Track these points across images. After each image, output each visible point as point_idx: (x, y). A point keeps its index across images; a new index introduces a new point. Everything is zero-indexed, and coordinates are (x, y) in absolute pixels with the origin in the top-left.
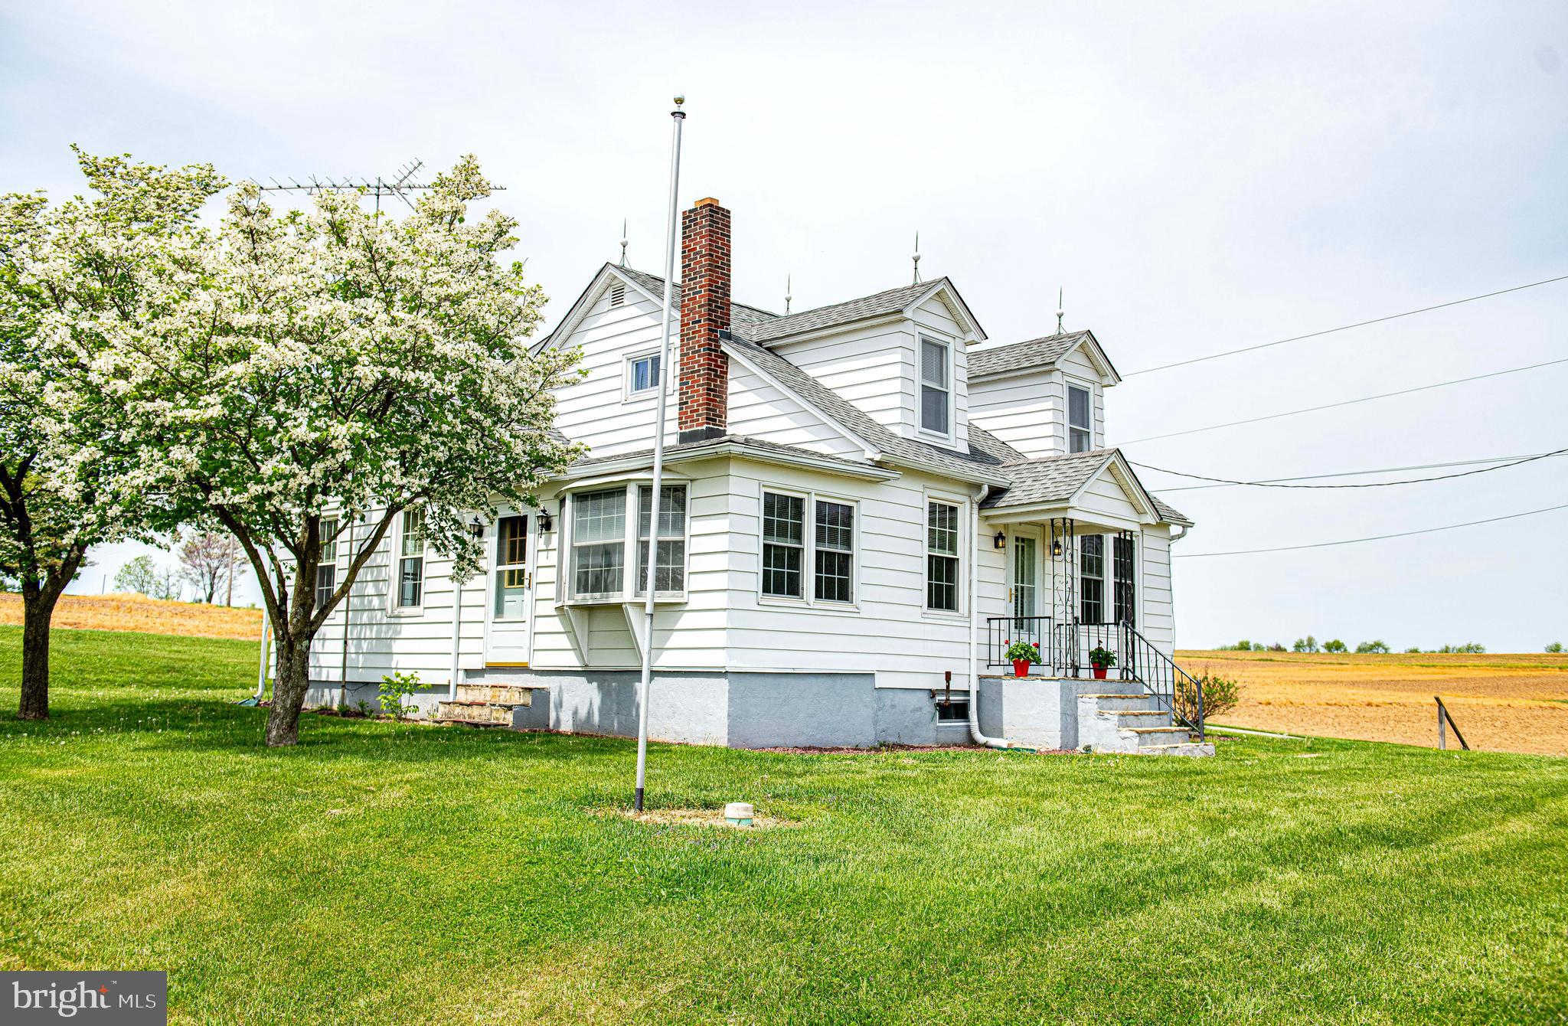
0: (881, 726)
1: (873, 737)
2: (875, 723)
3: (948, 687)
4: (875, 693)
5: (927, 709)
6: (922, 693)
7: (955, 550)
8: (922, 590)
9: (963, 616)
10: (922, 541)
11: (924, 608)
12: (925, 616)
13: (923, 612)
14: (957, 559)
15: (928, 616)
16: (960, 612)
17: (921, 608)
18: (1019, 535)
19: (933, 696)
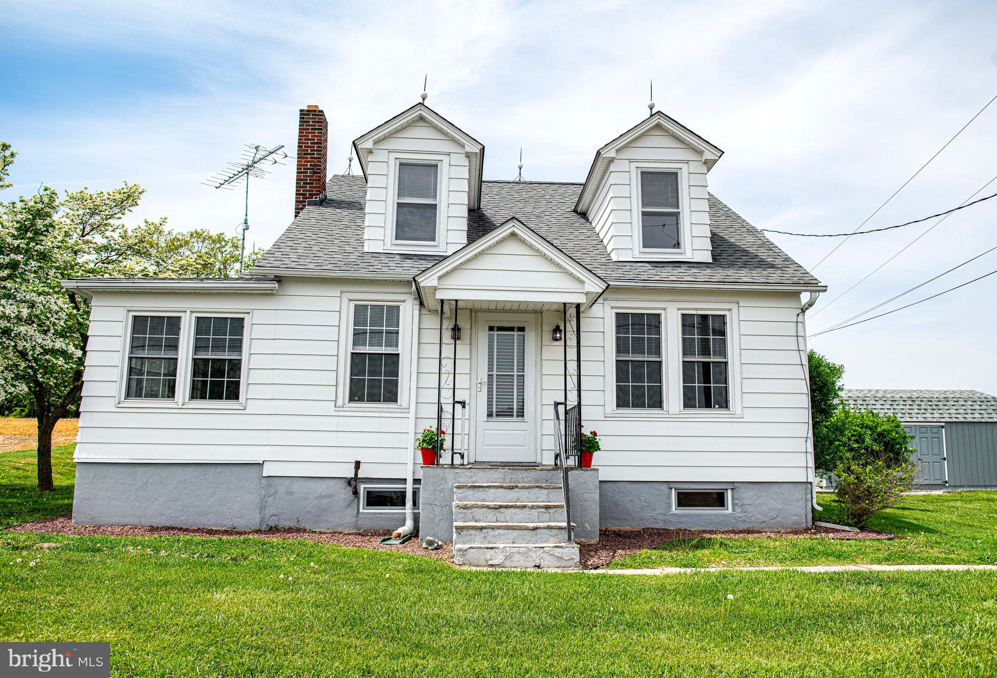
0: (269, 511)
1: (258, 520)
2: (262, 509)
3: (356, 474)
4: (264, 481)
5: (342, 496)
6: (334, 481)
7: (397, 346)
8: (336, 386)
9: (400, 407)
10: (338, 341)
11: (340, 402)
12: (341, 409)
13: (337, 405)
14: (398, 354)
15: (345, 409)
16: (399, 404)
17: (334, 402)
18: (496, 324)
19: (349, 484)
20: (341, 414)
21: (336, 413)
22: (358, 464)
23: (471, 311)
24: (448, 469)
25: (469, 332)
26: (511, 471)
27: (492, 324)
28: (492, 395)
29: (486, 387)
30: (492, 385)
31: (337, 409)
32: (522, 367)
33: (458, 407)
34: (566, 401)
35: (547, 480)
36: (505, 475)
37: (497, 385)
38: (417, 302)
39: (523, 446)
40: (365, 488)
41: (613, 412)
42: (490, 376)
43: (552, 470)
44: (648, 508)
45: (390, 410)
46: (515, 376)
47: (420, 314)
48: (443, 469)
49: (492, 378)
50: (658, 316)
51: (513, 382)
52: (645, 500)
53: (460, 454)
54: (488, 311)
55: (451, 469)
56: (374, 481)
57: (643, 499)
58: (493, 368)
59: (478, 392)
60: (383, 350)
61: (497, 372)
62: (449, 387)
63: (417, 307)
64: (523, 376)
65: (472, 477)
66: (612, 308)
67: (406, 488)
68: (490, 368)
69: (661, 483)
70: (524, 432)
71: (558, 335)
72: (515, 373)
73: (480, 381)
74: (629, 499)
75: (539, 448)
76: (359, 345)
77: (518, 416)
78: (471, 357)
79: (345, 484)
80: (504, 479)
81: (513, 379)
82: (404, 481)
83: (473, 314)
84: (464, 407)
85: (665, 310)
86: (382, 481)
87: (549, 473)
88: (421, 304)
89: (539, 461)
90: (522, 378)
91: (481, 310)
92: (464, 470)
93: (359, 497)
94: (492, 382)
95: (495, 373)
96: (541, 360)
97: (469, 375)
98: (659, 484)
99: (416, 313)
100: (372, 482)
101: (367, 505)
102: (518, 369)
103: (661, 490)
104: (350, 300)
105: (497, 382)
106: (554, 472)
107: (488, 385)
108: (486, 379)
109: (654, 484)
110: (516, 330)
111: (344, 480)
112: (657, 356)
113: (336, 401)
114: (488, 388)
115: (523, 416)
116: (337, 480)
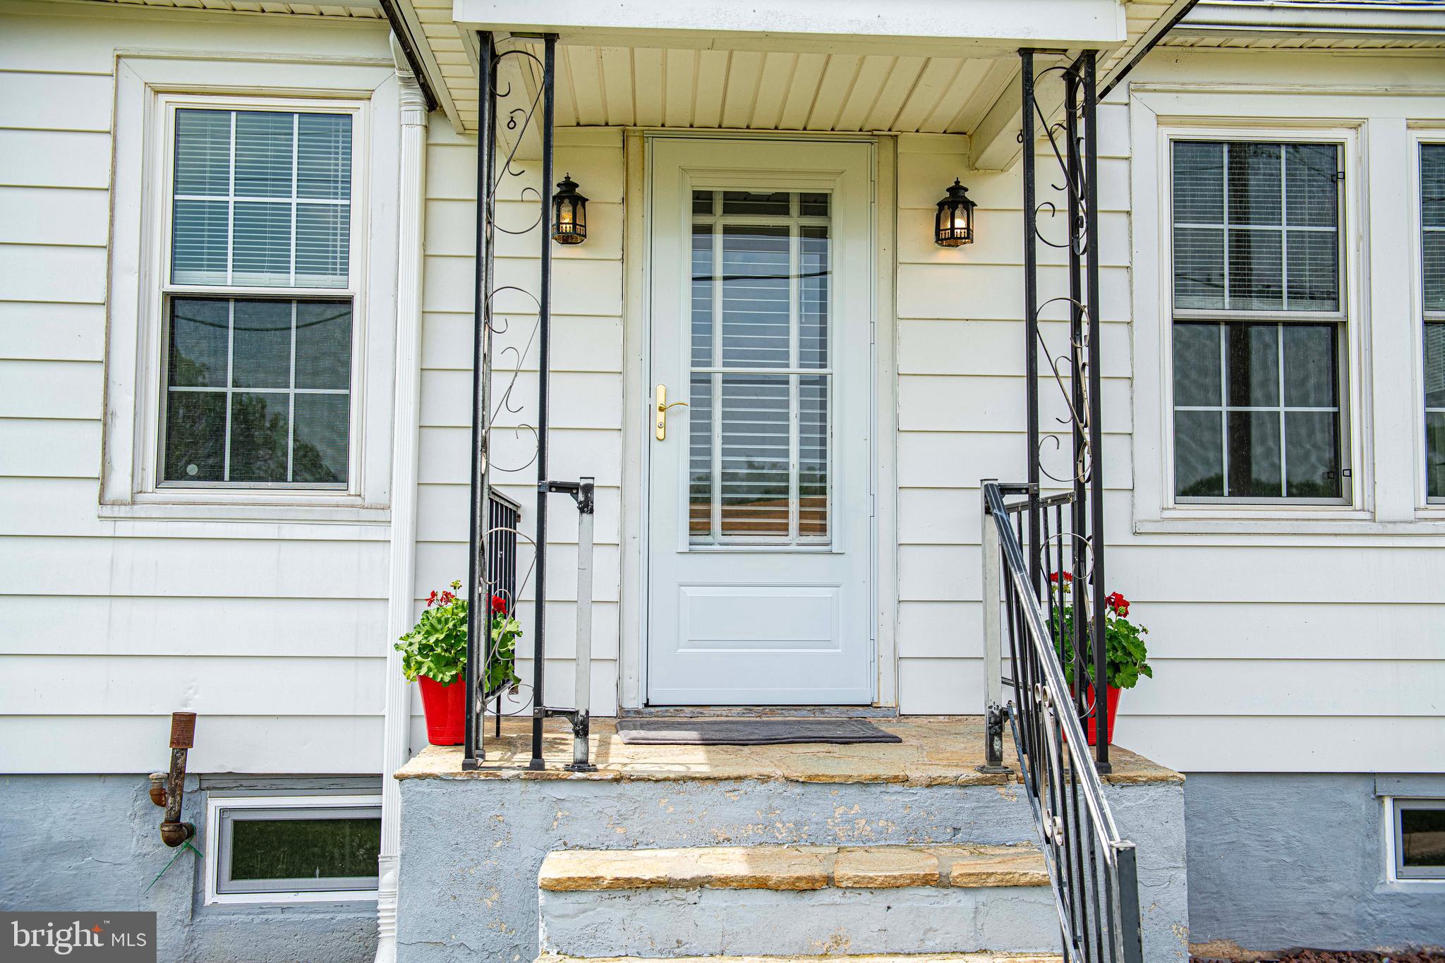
3: (180, 763)
5: (133, 847)
6: (100, 788)
7: (345, 271)
8: (106, 421)
9: (358, 501)
10: (110, 248)
11: (120, 485)
12: (123, 511)
13: (109, 496)
14: (347, 301)
15: (138, 511)
16: (352, 490)
17: (97, 485)
18: (718, 184)
19: (159, 798)
20: (124, 529)
21: (107, 529)
22: (184, 728)
23: (625, 132)
24: (517, 786)
25: (618, 211)
26: (798, 790)
27: (705, 185)
28: (709, 452)
29: (686, 421)
30: (709, 415)
31: (107, 511)
32: (818, 350)
33: (562, 506)
34: (1034, 477)
35: (956, 830)
36: (771, 809)
37: (725, 415)
38: (418, 97)
39: (828, 643)
40: (223, 811)
41: (1167, 514)
42: (700, 382)
43: (979, 783)
44: (1299, 873)
45: (317, 513)
46: (794, 381)
47: (428, 146)
48: (497, 787)
49: (709, 392)
50: (1332, 149)
51: (786, 404)
52: (1289, 848)
53: (571, 714)
54: (692, 132)
55: (533, 787)
56: (260, 784)
57: (1279, 838)
58: (709, 354)
59: (654, 443)
60: (291, 283)
61: (725, 365)
62: (515, 420)
63: (417, 114)
64: (822, 380)
65: (622, 817)
66: (1161, 120)
67: (380, 807)
68: (701, 354)
69: (1344, 780)
70: (826, 593)
71: (960, 223)
72: (794, 369)
73: (661, 400)
74: (1227, 838)
75: (886, 652)
76: (198, 267)
77: (803, 529)
78: (625, 307)
79: (146, 800)
80: (769, 825)
81: (787, 393)
82: (372, 782)
83: (634, 143)
84: (586, 507)
85: (1356, 128)
86: (288, 783)
87: (965, 798)
88: (432, 104)
89: (886, 700)
90: (817, 388)
91: (663, 131)
92: (586, 786)
93: (202, 844)
94: (709, 403)
95: (718, 368)
96: (895, 317)
97: (619, 378)
98: (1340, 783)
99: (414, 136)
100: (251, 788)
101: (237, 874)
102: (802, 356)
103: (1344, 805)
104: (157, 92)
105: (725, 403)
106: (987, 793)
107: (693, 415)
108: (683, 392)
109: (1321, 784)
110: (795, 207)
111: (141, 783)
112: (1329, 304)
113: (103, 481)
114: (693, 428)
115: (823, 529)
116: (111, 783)
